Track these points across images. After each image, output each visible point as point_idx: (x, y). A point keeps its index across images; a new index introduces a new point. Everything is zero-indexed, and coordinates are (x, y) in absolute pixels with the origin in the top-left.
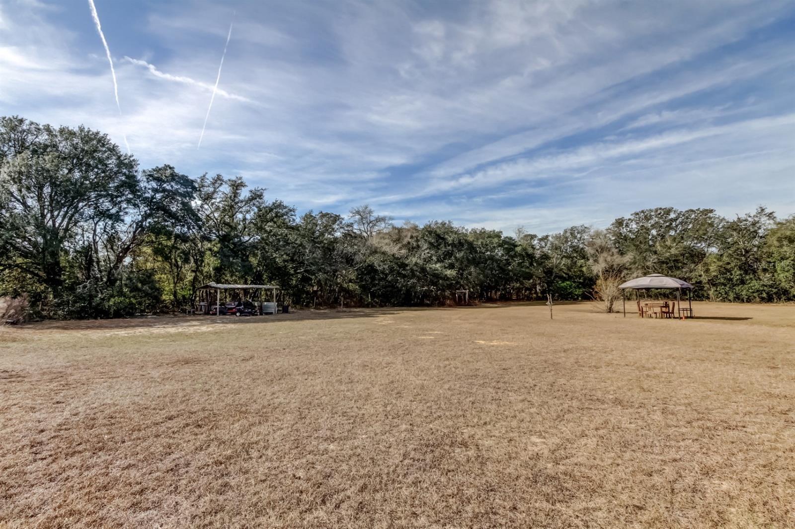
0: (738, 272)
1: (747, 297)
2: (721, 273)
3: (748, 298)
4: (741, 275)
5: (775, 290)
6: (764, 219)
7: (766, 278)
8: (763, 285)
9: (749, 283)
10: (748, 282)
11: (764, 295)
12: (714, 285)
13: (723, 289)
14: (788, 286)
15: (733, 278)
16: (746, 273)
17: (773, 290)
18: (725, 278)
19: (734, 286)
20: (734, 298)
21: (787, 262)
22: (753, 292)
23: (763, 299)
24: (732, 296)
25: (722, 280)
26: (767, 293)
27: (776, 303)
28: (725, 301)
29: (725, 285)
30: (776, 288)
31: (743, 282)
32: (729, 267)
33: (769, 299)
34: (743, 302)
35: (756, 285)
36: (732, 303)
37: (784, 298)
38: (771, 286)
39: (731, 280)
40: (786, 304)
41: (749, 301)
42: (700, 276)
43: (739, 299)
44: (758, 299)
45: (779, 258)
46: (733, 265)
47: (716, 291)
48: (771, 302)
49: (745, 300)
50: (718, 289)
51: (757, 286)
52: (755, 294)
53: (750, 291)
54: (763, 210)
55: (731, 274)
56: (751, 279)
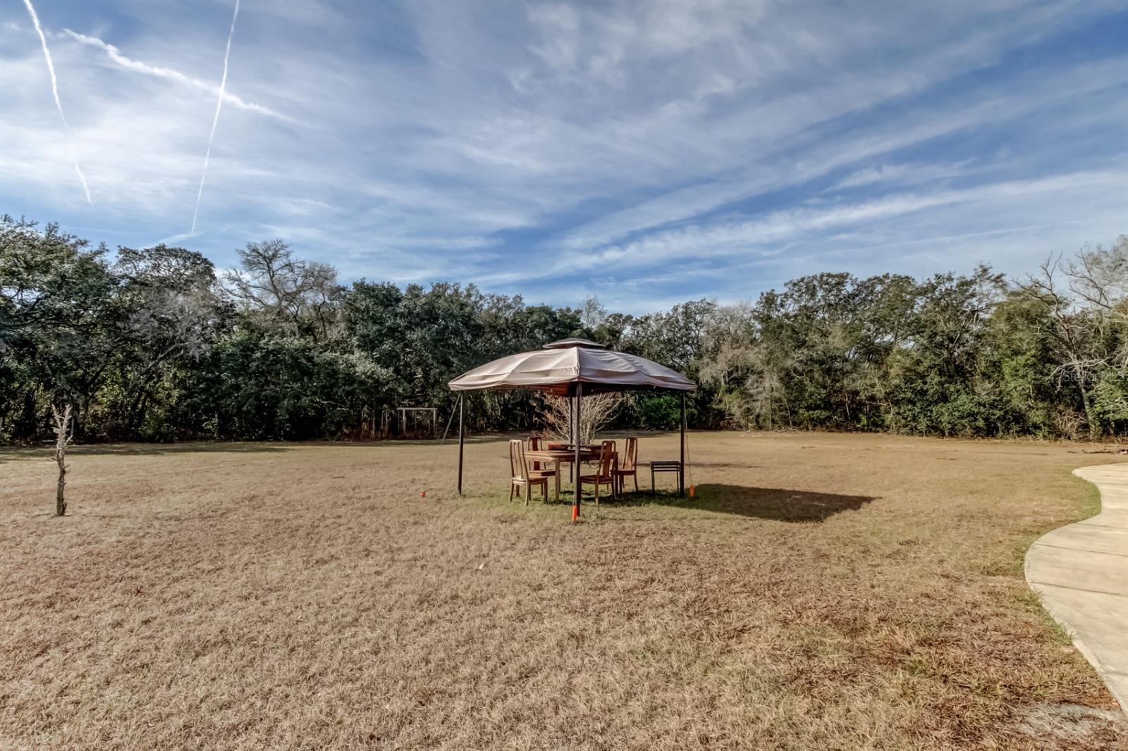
0: (937, 379)
1: (949, 426)
2: (909, 380)
3: (952, 429)
4: (941, 384)
5: (998, 413)
6: (987, 287)
7: (984, 389)
8: (980, 404)
9: (955, 400)
10: (952, 398)
11: (981, 423)
12: (897, 403)
13: (910, 410)
14: (1023, 407)
15: (927, 391)
16: (951, 379)
17: (996, 412)
18: (914, 390)
19: (929, 405)
20: (928, 426)
21: (1021, 359)
22: (962, 417)
23: (978, 432)
24: (923, 424)
25: (909, 395)
26: (986, 420)
27: (1001, 438)
28: (912, 434)
29: (914, 404)
30: (1001, 409)
31: (944, 398)
32: (921, 369)
33: (990, 431)
34: (944, 435)
35: (964, 402)
36: (925, 437)
37: (1016, 428)
38: (993, 406)
39: (923, 393)
40: (1018, 440)
41: (953, 433)
42: (873, 386)
43: (936, 429)
44: (969, 431)
45: (1009, 352)
46: (926, 364)
47: (898, 413)
48: (993, 436)
49: (947, 432)
50: (902, 411)
51: (969, 406)
52: (963, 421)
53: (956, 413)
54: (985, 271)
55: (925, 383)
56: (958, 391)
